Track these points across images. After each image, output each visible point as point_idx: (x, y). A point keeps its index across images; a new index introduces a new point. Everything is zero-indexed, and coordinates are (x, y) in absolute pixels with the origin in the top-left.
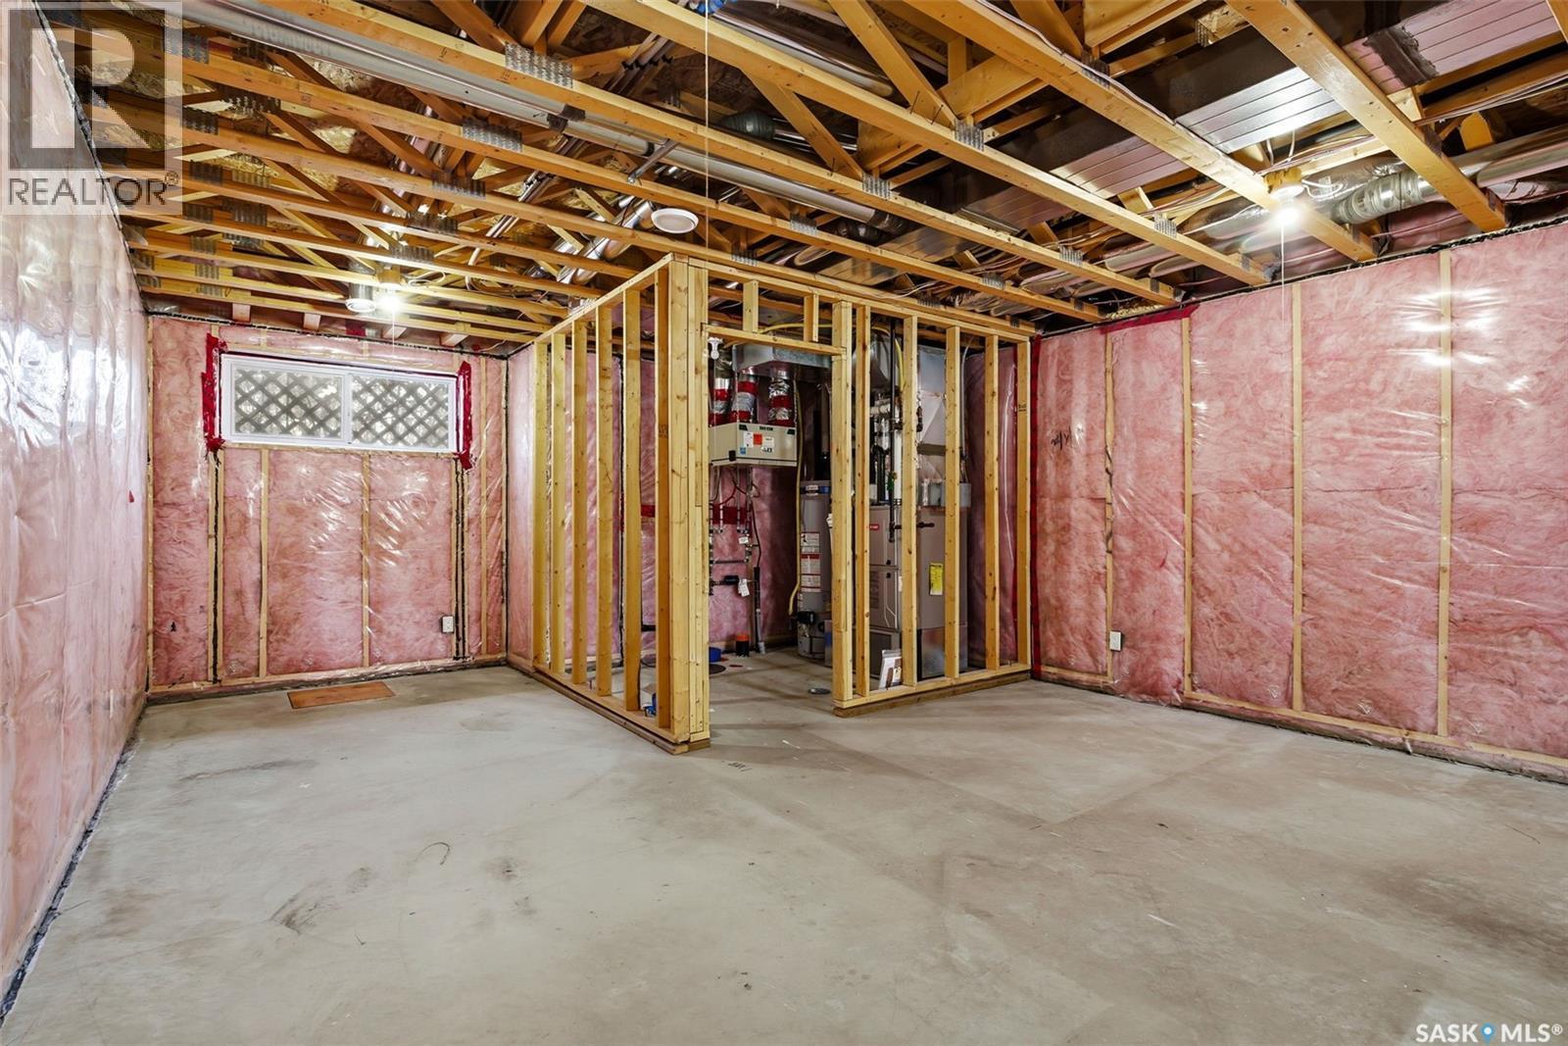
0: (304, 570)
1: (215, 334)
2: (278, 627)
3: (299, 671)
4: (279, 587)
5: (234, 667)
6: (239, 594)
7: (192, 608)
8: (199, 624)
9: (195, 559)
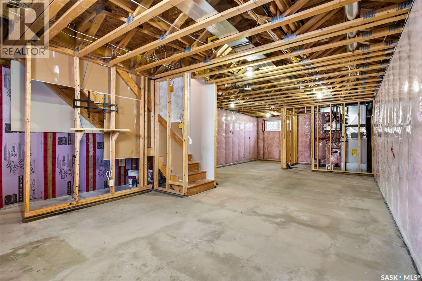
0: (272, 146)
1: (263, 119)
2: (269, 153)
3: (271, 159)
4: (269, 148)
5: (265, 157)
6: (265, 149)
7: (261, 150)
8: (262, 152)
9: (261, 144)
